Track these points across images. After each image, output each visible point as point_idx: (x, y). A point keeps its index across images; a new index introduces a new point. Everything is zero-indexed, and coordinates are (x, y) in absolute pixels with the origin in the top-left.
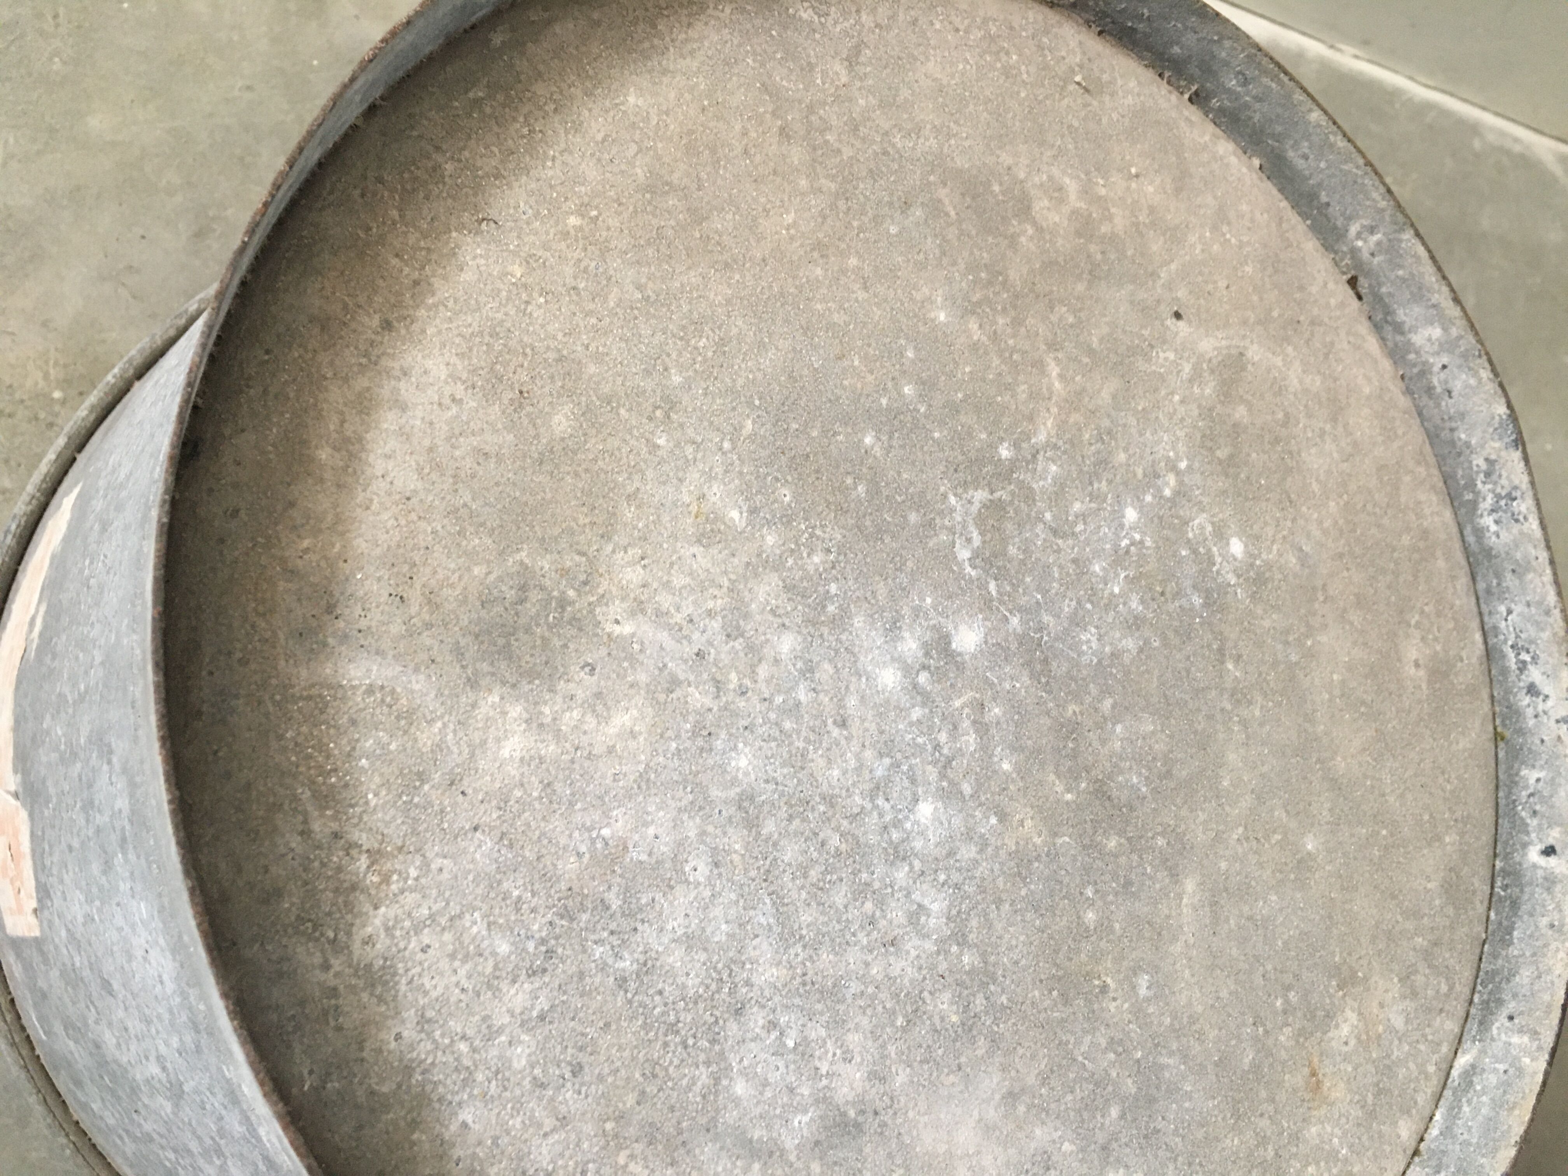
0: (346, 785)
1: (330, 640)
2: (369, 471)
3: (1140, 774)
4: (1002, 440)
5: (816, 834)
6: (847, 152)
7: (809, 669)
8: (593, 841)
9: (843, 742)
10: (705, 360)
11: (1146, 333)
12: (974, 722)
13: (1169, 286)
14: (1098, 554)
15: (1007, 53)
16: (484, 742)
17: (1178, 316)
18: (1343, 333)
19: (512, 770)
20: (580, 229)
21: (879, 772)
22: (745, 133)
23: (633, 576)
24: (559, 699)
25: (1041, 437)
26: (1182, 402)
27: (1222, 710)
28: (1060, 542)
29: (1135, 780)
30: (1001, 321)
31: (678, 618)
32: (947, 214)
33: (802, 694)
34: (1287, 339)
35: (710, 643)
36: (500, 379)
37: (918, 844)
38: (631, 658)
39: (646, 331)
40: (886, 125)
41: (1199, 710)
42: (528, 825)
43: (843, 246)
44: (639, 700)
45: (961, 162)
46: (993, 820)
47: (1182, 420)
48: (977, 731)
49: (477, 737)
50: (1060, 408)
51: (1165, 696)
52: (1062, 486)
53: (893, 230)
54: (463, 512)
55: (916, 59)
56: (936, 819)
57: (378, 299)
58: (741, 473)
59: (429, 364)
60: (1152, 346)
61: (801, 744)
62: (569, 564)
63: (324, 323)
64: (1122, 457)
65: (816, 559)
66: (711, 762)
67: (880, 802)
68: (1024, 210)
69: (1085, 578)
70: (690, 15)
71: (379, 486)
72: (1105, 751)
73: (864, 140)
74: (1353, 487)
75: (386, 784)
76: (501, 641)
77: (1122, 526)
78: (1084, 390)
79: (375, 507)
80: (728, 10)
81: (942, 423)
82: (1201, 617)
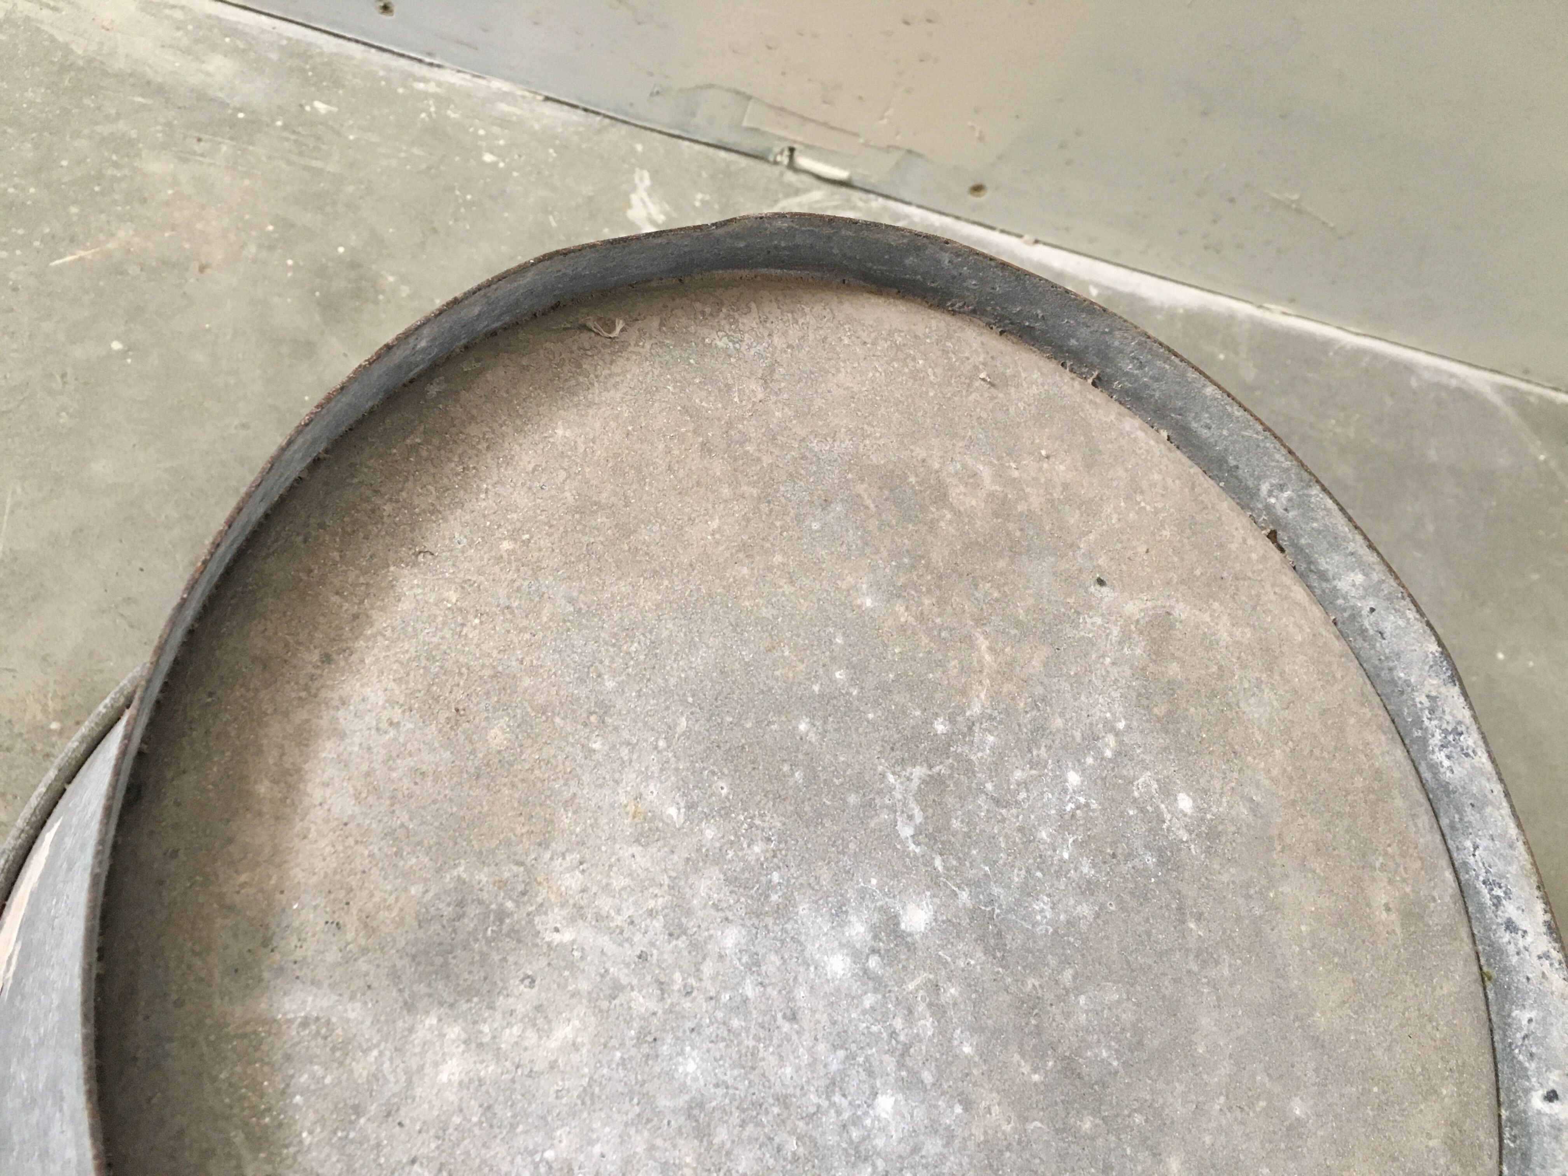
0: (280, 1125)
1: (266, 975)
2: (307, 801)
3: (1109, 1048)
4: (936, 715)
5: (771, 1139)
6: (767, 460)
7: (755, 963)
8: (536, 1166)
9: (795, 1037)
10: (637, 663)
11: (1071, 601)
12: (930, 1005)
13: (1090, 555)
14: (1043, 820)
15: (914, 359)
16: (421, 1068)
17: (1101, 582)
18: (1268, 587)
19: (451, 1096)
20: (514, 551)
21: (834, 1066)
22: (668, 452)
23: (572, 881)
24: (498, 1016)
25: (976, 710)
26: (1114, 664)
27: (1189, 972)
28: (1004, 811)
29: (1105, 1054)
30: (927, 602)
31: (619, 921)
32: (867, 508)
33: (750, 990)
34: (1212, 596)
35: (652, 944)
36: (436, 700)
37: (880, 1142)
38: (572, 966)
39: (579, 642)
40: (802, 432)
41: (1164, 974)
42: (467, 1153)
43: (767, 545)
44: (581, 1010)
45: (876, 459)
46: (958, 1109)
47: (1116, 681)
48: (933, 1015)
49: (414, 1063)
50: (992, 680)
51: (1128, 962)
52: (1001, 756)
53: (815, 526)
54: (400, 833)
55: (827, 372)
56: (897, 1112)
57: (319, 635)
58: (677, 769)
59: (367, 691)
60: (1079, 613)
61: (751, 1043)
62: (506, 875)
63: (265, 663)
64: (1059, 722)
65: (757, 849)
66: (657, 1069)
67: (837, 1098)
68: (941, 497)
69: (1033, 846)
70: (613, 353)
71: (318, 814)
72: (1070, 1025)
73: (782, 447)
74: (1296, 734)
75: (321, 1120)
76: (439, 960)
77: (1065, 790)
78: (1014, 660)
79: (312, 835)
80: (648, 346)
81: (876, 704)
82: (1156, 876)
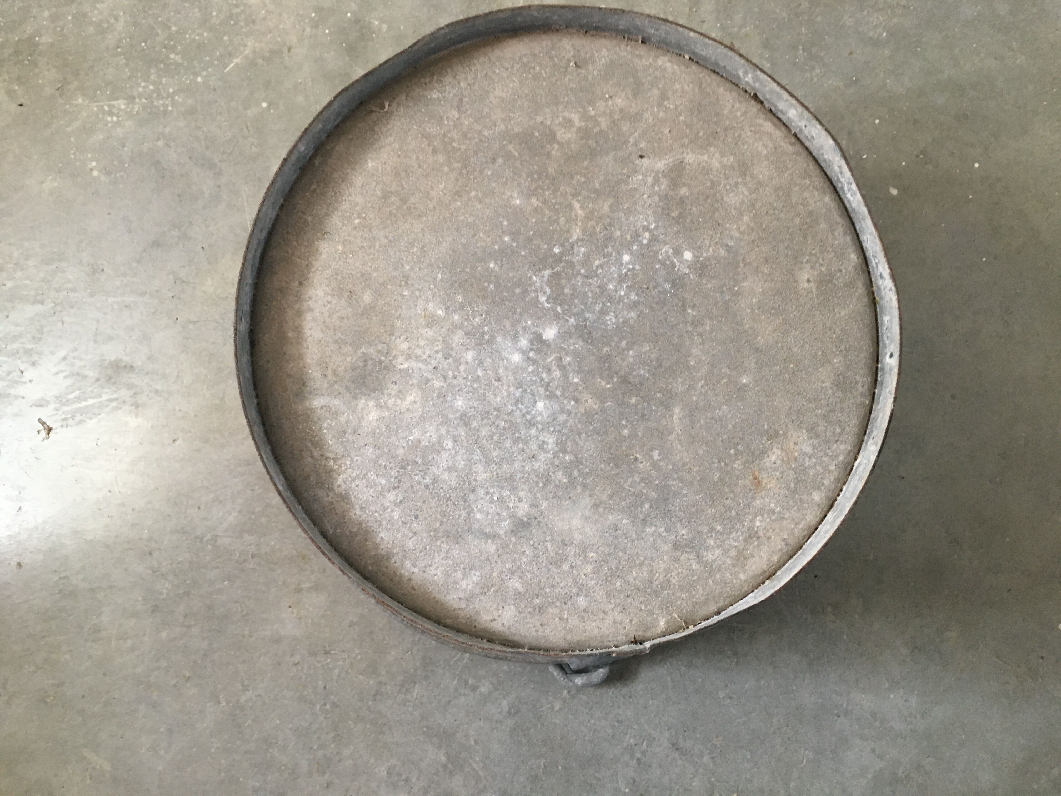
1: (306, 395)
2: (306, 336)
3: (645, 369)
4: (555, 245)
5: (494, 423)
6: (463, 148)
7: (481, 363)
8: (408, 442)
9: (500, 387)
10: (417, 256)
11: (624, 171)
12: (558, 366)
13: (636, 144)
14: (610, 280)
15: (534, 68)
16: (363, 416)
17: (641, 157)
18: (747, 129)
19: (374, 424)
20: (360, 223)
21: (518, 395)
22: (418, 158)
23: (405, 346)
24: (386, 396)
25: (575, 238)
26: (649, 197)
27: (687, 332)
28: (590, 281)
29: (642, 372)
30: (547, 193)
31: (425, 357)
32: (514, 156)
33: (480, 373)
34: (710, 144)
35: (439, 363)
36: (342, 290)
37: (539, 419)
38: (410, 376)
39: (392, 253)
40: (478, 128)
41: (673, 335)
42: (383, 440)
43: (467, 189)
44: (415, 390)
45: (517, 130)
46: (573, 403)
47: (650, 205)
48: (560, 369)
49: (360, 415)
50: (583, 222)
51: (655, 333)
52: (588, 257)
53: (489, 173)
54: (340, 341)
55: (488, 92)
56: (545, 407)
57: (296, 275)
58: (440, 295)
59: (317, 292)
60: (629, 177)
61: (482, 392)
62: (380, 348)
63: (281, 290)
64: (618, 233)
65: (477, 320)
66: (447, 406)
67: (520, 406)
68: (552, 138)
69: (605, 293)
70: (387, 119)
71: (310, 339)
72: (625, 363)
73: (470, 139)
74: (758, 205)
75: (334, 437)
76: (361, 381)
77: (622, 264)
78: (594, 209)
79: (310, 347)
80: (402, 109)
81: (525, 247)
82: (671, 293)
